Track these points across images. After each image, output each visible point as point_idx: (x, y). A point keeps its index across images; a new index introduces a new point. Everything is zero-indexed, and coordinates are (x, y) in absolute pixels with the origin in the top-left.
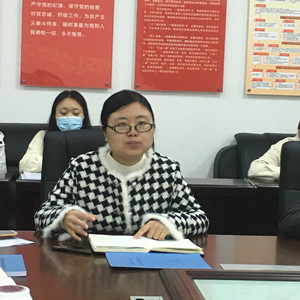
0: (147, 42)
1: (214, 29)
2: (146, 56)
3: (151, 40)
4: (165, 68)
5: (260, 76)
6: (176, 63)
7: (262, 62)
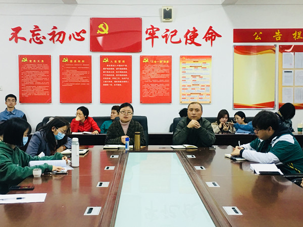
1: (167, 81)
2: (144, 92)
3: (145, 86)
4: (150, 95)
5: (185, 97)
6: (154, 93)
7: (185, 92)
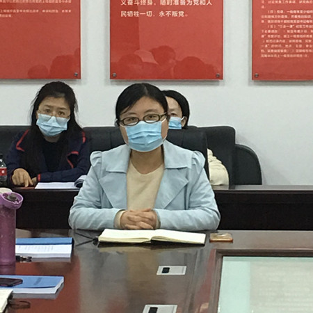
0: (266, 20)
2: (266, 38)
4: (290, 51)
6: (304, 44)
